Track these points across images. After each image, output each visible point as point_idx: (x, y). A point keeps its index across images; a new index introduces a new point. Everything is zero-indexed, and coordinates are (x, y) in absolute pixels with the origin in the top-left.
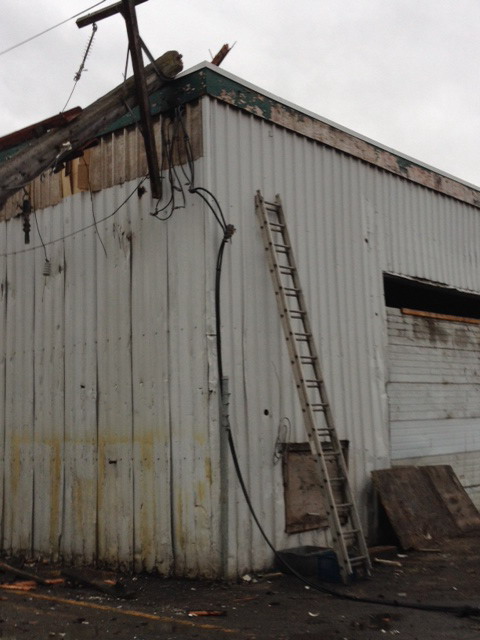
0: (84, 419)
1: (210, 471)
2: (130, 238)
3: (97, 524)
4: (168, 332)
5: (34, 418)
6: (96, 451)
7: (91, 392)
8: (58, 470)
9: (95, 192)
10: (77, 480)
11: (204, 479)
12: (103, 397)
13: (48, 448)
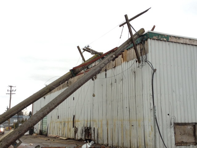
0: (127, 115)
1: (152, 128)
2: (135, 73)
3: (130, 141)
4: (143, 95)
5: (118, 115)
6: (130, 123)
7: (128, 109)
8: (122, 127)
9: (128, 62)
10: (126, 129)
11: (151, 130)
12: (130, 110)
13: (120, 122)
